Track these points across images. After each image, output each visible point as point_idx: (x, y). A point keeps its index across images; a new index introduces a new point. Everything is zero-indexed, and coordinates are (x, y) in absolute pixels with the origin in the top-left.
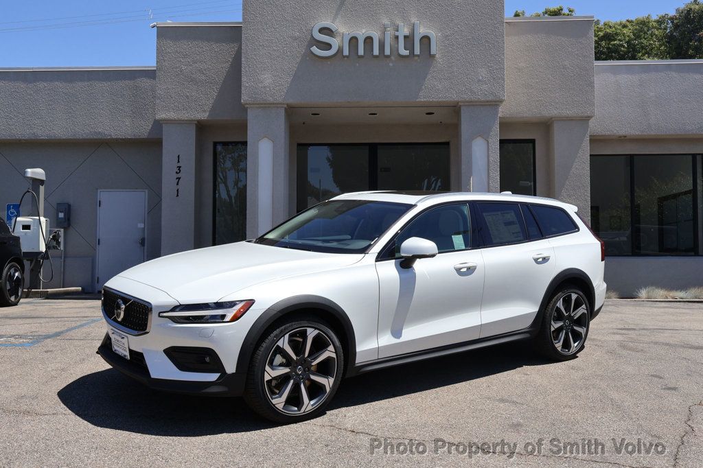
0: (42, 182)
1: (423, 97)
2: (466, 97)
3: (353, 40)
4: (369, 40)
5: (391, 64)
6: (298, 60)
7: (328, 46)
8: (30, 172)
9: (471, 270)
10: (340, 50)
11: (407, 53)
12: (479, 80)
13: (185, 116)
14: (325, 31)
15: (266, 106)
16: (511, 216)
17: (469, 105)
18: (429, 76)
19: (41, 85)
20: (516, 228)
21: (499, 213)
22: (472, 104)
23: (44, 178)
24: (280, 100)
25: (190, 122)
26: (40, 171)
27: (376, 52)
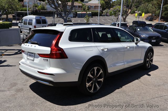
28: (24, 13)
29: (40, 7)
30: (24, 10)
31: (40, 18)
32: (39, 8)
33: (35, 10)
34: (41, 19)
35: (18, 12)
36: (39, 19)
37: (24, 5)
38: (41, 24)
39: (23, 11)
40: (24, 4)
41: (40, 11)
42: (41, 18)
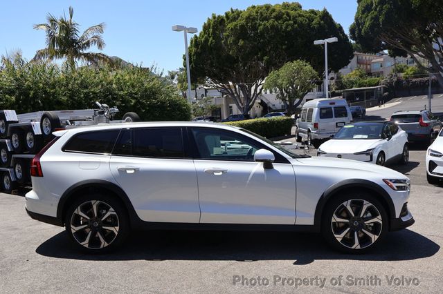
28: (365, 92)
29: (411, 71)
30: (366, 83)
31: (331, 104)
32: (407, 74)
33: (395, 80)
34: (332, 106)
35: (353, 89)
36: (328, 105)
37: (372, 72)
38: (332, 117)
39: (365, 86)
40: (372, 68)
41: (408, 82)
42: (334, 103)
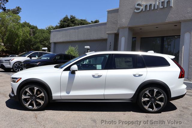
0: (89, 49)
1: (167, 21)
2: (183, 19)
3: (146, 6)
4: (151, 5)
5: (158, 12)
6: (132, 14)
7: (139, 9)
8: (86, 47)
9: (99, 76)
10: (142, 10)
11: (162, 7)
12: (188, 13)
13: (112, 32)
14: (138, 5)
15: (123, 28)
16: (128, 59)
17: (184, 22)
18: (170, 14)
19: (92, 28)
20: (131, 63)
21: (124, 58)
22: (185, 21)
23: (89, 48)
24: (127, 26)
25: (113, 33)
26: (89, 47)
27: (153, 8)
